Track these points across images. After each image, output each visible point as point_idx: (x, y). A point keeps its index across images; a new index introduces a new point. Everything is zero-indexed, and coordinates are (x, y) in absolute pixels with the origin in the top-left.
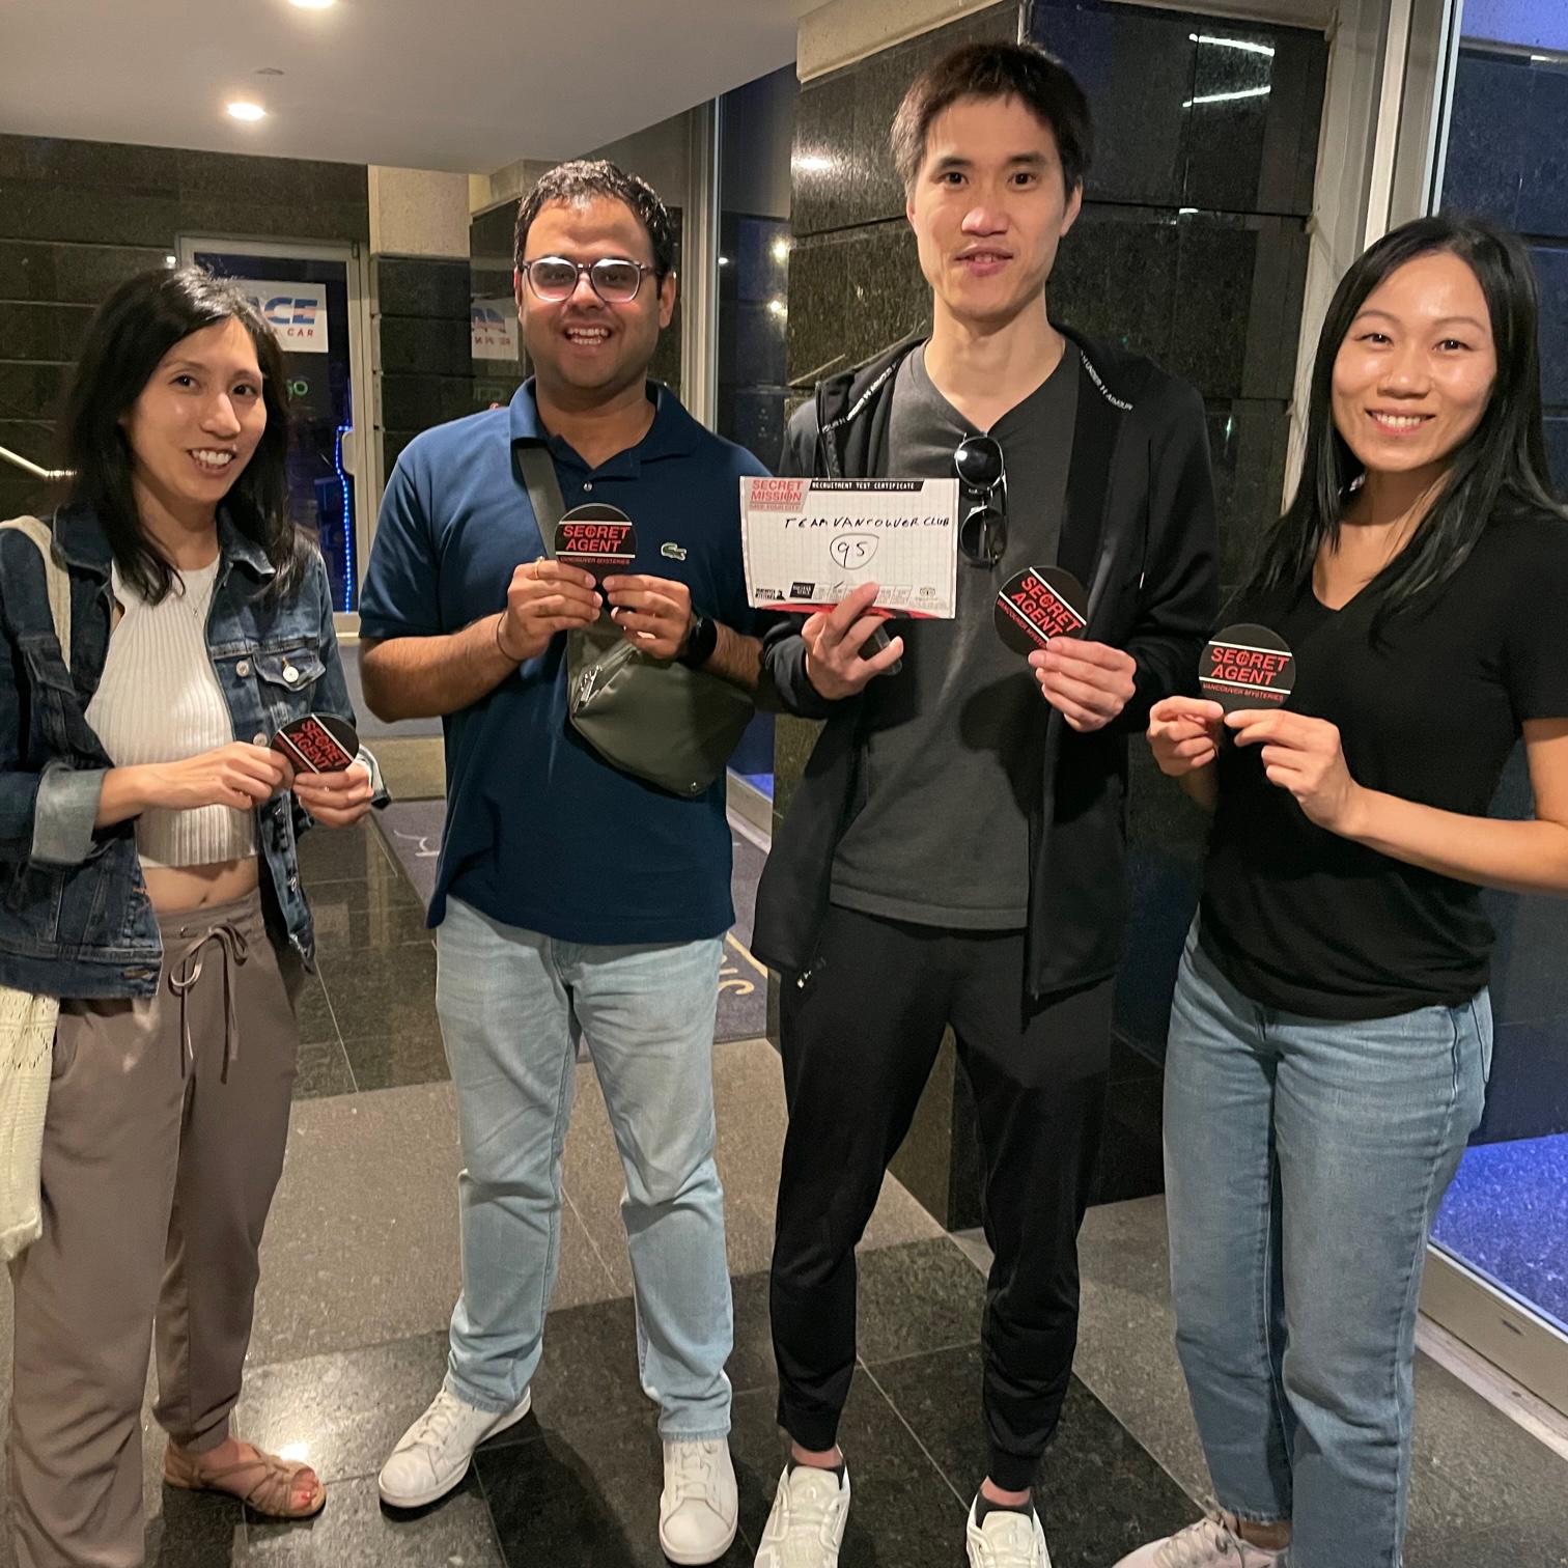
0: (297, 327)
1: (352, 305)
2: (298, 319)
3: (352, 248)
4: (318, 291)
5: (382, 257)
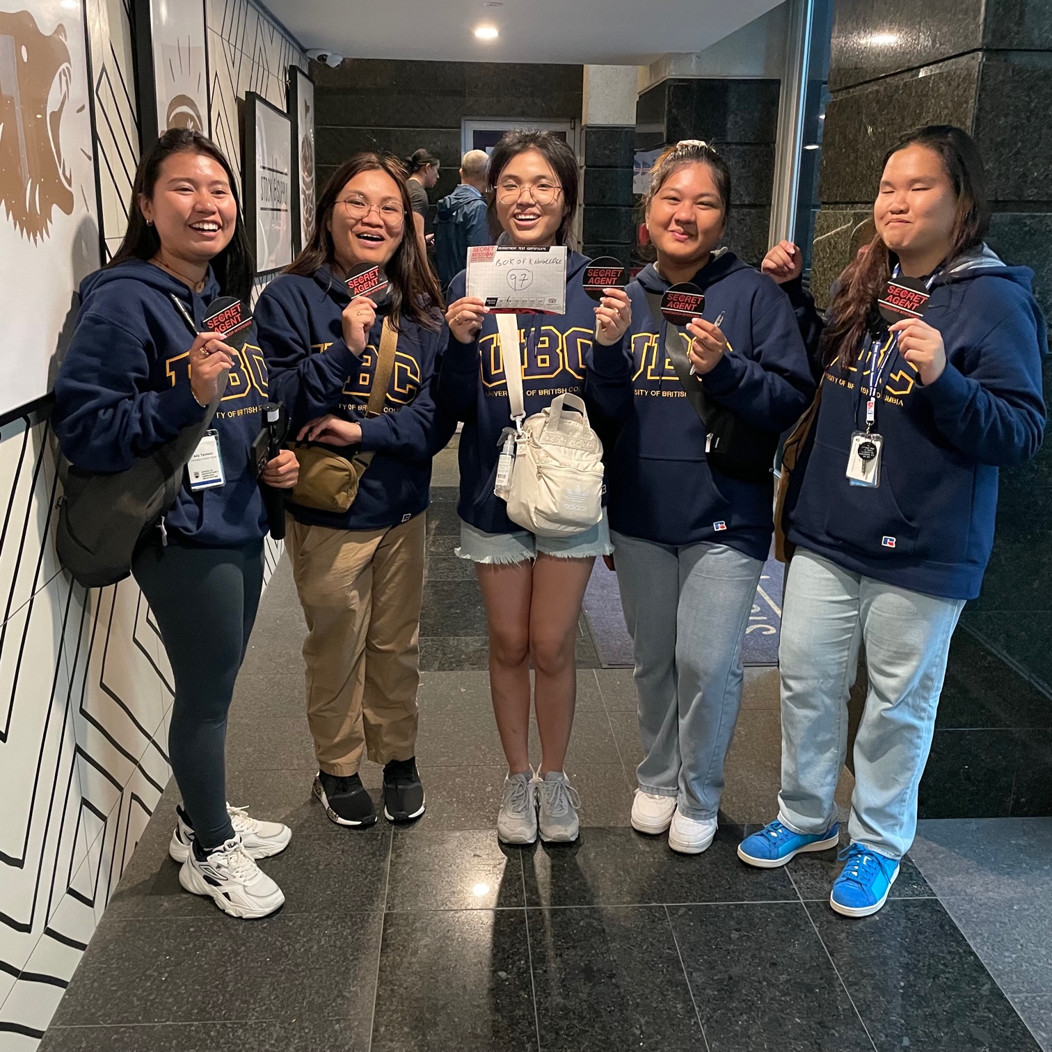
3: (572, 123)
5: (588, 127)
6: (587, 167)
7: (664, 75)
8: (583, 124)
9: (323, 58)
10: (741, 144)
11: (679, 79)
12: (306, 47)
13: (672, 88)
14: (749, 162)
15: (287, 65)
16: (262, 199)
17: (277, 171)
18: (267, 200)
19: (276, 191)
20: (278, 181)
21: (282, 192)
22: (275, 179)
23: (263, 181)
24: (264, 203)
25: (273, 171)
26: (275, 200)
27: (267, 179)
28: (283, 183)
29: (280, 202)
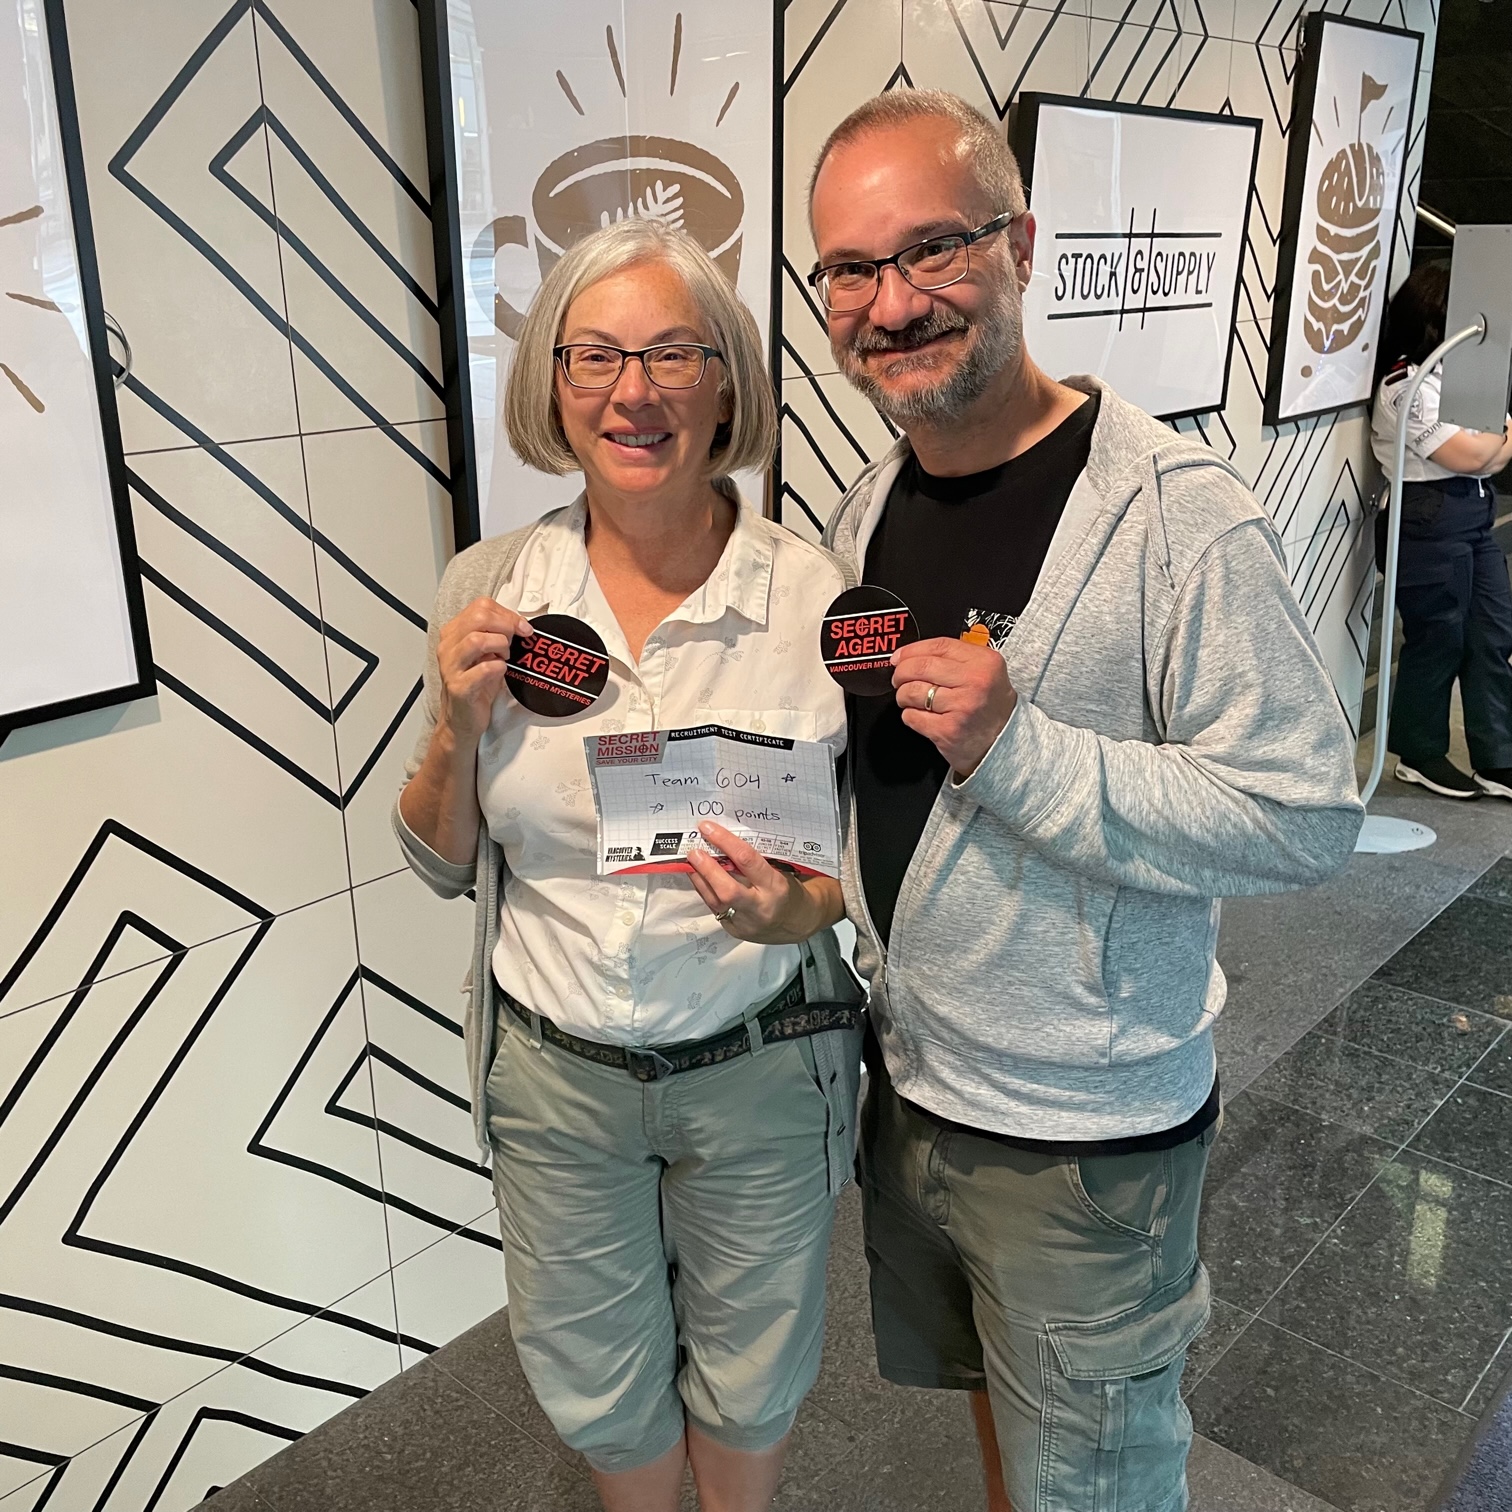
15: (1305, 13)
16: (1059, 298)
17: (1152, 235)
18: (1084, 297)
19: (1144, 274)
20: (1159, 254)
21: (1179, 273)
22: (1140, 252)
23: (1072, 261)
24: (1069, 305)
25: (1130, 236)
26: (1135, 292)
27: (1090, 256)
28: (1193, 254)
29: (1166, 294)
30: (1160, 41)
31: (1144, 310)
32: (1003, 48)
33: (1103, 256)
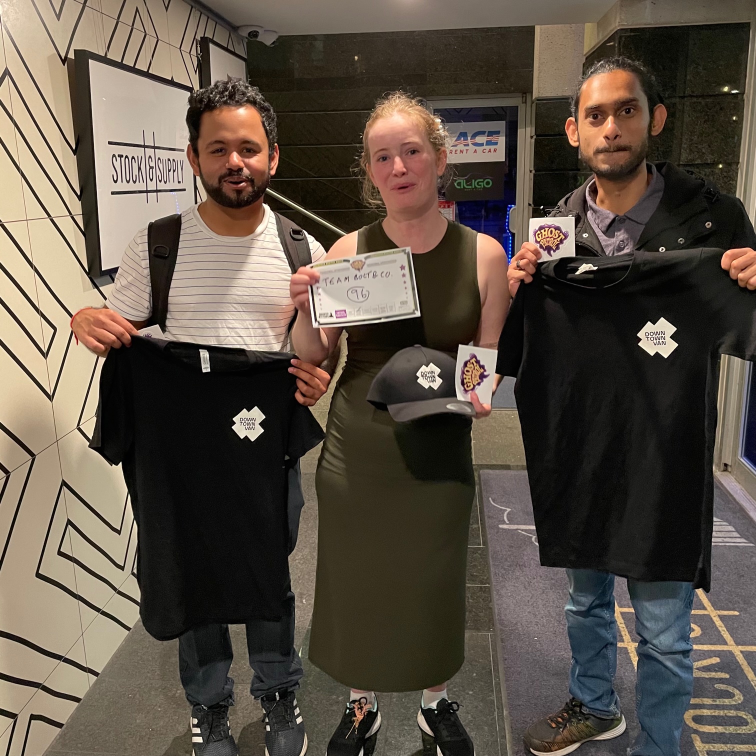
0: (488, 148)
1: (520, 132)
2: (489, 143)
3: (523, 97)
4: (501, 125)
5: (538, 100)
6: (537, 136)
7: (613, 26)
8: (534, 98)
9: (254, 34)
10: (702, 96)
11: (631, 29)
12: (238, 25)
13: (623, 39)
14: (713, 116)
15: (198, 38)
16: (116, 182)
17: (155, 148)
18: (128, 182)
19: (154, 170)
20: (159, 159)
21: (169, 171)
22: (150, 157)
23: (118, 159)
24: (121, 186)
25: (144, 146)
26: (151, 180)
27: (127, 157)
28: (174, 160)
29: (165, 183)
30: (137, 37)
31: (157, 191)
32: (59, 20)
33: (133, 158)
